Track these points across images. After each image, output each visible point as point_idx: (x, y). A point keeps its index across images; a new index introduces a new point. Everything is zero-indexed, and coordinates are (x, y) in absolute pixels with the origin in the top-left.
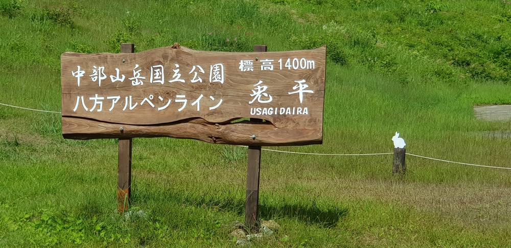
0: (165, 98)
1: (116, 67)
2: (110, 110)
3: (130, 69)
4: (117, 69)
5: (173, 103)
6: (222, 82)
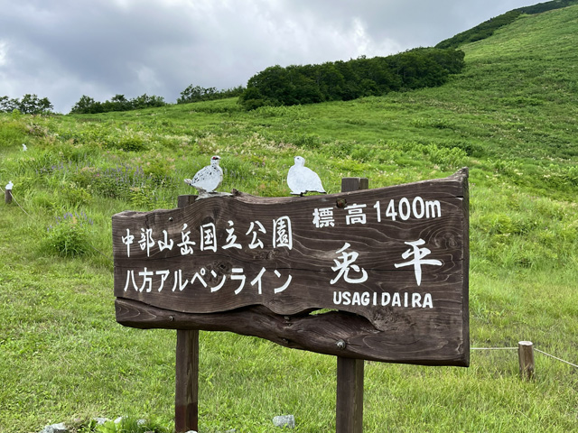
0: (218, 274)
1: (164, 229)
2: (160, 290)
3: (179, 231)
4: (165, 232)
5: (228, 280)
6: (290, 248)
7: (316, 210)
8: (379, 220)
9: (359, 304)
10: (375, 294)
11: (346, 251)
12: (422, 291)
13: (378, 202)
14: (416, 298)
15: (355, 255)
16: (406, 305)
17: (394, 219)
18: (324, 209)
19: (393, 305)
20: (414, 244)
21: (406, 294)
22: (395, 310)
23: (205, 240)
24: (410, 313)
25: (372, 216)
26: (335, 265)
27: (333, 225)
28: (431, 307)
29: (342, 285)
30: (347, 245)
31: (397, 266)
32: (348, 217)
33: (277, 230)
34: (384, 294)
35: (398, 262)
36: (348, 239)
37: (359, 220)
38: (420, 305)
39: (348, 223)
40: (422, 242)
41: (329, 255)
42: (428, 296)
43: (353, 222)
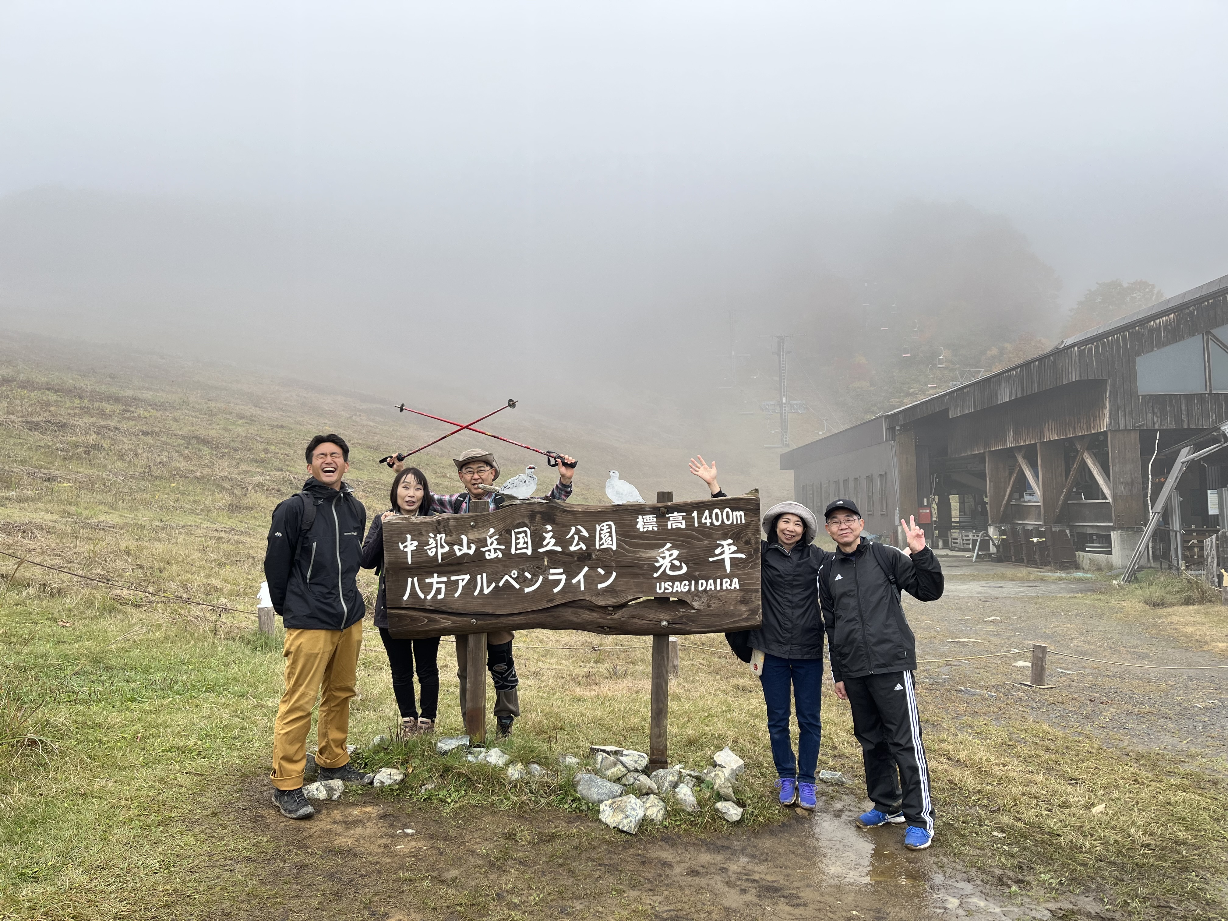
0: (533, 575)
1: (462, 534)
2: (457, 595)
3: (483, 536)
4: (463, 537)
5: (546, 580)
6: (614, 547)
7: (640, 517)
8: (696, 525)
9: (680, 591)
10: (693, 582)
11: (668, 550)
12: (731, 577)
13: (695, 512)
14: (726, 582)
15: (676, 553)
16: (718, 588)
17: (708, 524)
18: (648, 516)
19: (708, 589)
20: (724, 543)
21: (718, 580)
22: (710, 593)
23: (517, 544)
24: (721, 594)
25: (690, 522)
26: (657, 561)
27: (656, 529)
28: (738, 587)
29: (664, 577)
30: (669, 545)
31: (711, 559)
32: (669, 523)
33: (600, 534)
34: (700, 582)
35: (712, 557)
36: (669, 540)
37: (679, 525)
38: (729, 588)
39: (670, 527)
40: (730, 541)
41: (652, 553)
42: (736, 580)
43: (674, 527)
